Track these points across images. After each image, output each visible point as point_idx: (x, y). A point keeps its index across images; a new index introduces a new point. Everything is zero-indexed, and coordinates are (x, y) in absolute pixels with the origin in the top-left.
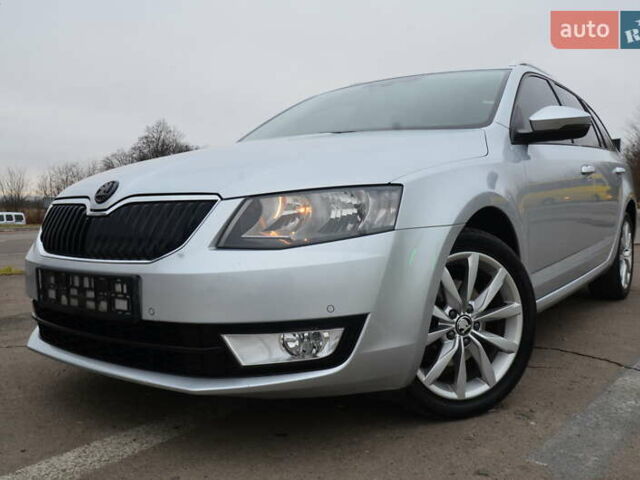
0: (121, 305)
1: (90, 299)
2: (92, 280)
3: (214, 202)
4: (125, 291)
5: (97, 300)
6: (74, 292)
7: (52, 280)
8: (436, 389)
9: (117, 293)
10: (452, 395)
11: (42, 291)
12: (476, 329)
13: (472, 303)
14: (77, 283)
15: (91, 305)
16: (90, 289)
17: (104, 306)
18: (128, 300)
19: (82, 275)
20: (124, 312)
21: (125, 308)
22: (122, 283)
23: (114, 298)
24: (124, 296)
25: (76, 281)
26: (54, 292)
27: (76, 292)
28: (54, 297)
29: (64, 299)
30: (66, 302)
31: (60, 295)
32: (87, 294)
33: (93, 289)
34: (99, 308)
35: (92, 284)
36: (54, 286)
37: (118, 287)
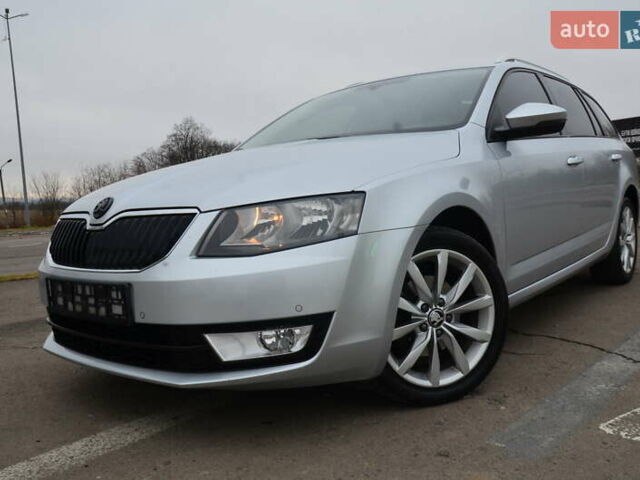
0: (117, 310)
1: (91, 305)
2: (92, 288)
4: (120, 297)
6: (78, 299)
7: (60, 289)
8: (410, 378)
9: (113, 299)
10: (426, 383)
11: (52, 299)
12: (449, 322)
13: (444, 297)
14: (80, 291)
15: (92, 310)
16: (90, 296)
17: (103, 311)
18: (122, 305)
19: (84, 283)
20: (120, 316)
21: (121, 313)
22: (117, 291)
23: (111, 304)
24: (119, 302)
25: (80, 289)
26: (62, 299)
27: (80, 299)
28: (62, 303)
29: (71, 306)
30: (72, 309)
31: (66, 303)
32: (90, 300)
33: (94, 296)
34: (99, 312)
35: (93, 292)
36: (62, 294)
37: (114, 294)
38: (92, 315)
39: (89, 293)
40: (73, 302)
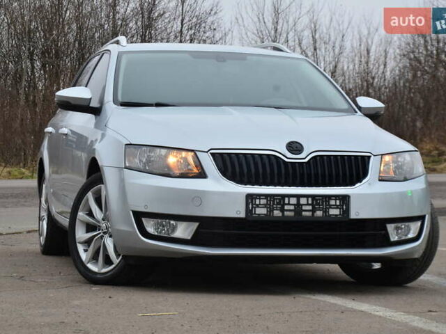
0: (334, 212)
1: (307, 211)
3: (369, 157)
4: (338, 204)
5: (313, 211)
6: (289, 208)
9: (331, 205)
15: (309, 214)
16: (308, 204)
17: (319, 213)
18: (340, 209)
19: (298, 197)
20: (336, 215)
21: (338, 214)
22: (336, 200)
23: (328, 208)
24: (337, 207)
25: (293, 201)
26: (265, 209)
27: (292, 208)
28: (266, 213)
29: (277, 213)
30: (280, 215)
31: (271, 211)
32: (304, 208)
33: (310, 205)
34: (315, 215)
35: (310, 202)
36: (265, 206)
37: (332, 202)
38: (307, 217)
39: (306, 203)
40: (283, 210)
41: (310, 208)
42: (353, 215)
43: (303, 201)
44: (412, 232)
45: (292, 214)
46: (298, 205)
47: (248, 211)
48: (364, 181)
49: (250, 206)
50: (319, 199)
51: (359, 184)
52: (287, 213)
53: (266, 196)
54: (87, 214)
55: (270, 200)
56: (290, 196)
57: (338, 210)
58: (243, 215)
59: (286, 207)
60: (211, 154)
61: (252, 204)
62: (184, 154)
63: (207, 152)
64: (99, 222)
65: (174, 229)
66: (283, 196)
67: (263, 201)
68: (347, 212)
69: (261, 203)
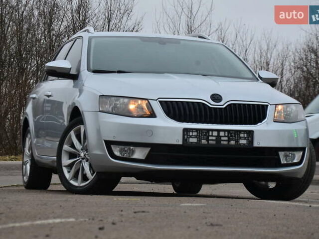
1: (224, 140)
2: (226, 133)
3: (268, 105)
5: (229, 141)
6: (212, 138)
9: (241, 137)
15: (225, 143)
16: (225, 136)
17: (233, 143)
19: (219, 131)
20: (244, 144)
21: (246, 143)
22: (244, 133)
23: (239, 139)
24: (245, 139)
25: (215, 134)
26: (196, 139)
27: (214, 138)
28: (196, 141)
29: (204, 142)
30: (206, 143)
31: (200, 140)
32: (222, 138)
33: (227, 136)
34: (230, 143)
35: (226, 135)
36: (196, 137)
37: (242, 135)
38: (224, 145)
39: (223, 135)
40: (208, 140)
41: (226, 138)
42: (256, 144)
43: (222, 134)
44: (296, 158)
45: (214, 142)
46: (218, 137)
47: (184, 140)
48: (263, 122)
49: (186, 137)
50: (233, 133)
51: (260, 124)
52: (211, 142)
53: (197, 130)
54: (70, 146)
55: (199, 133)
56: (213, 130)
57: (246, 141)
58: (181, 143)
59: (210, 138)
60: (159, 101)
61: (187, 136)
62: (140, 102)
63: (156, 100)
64: (79, 151)
65: (133, 152)
66: (208, 130)
67: (195, 134)
68: (252, 142)
69: (194, 135)
